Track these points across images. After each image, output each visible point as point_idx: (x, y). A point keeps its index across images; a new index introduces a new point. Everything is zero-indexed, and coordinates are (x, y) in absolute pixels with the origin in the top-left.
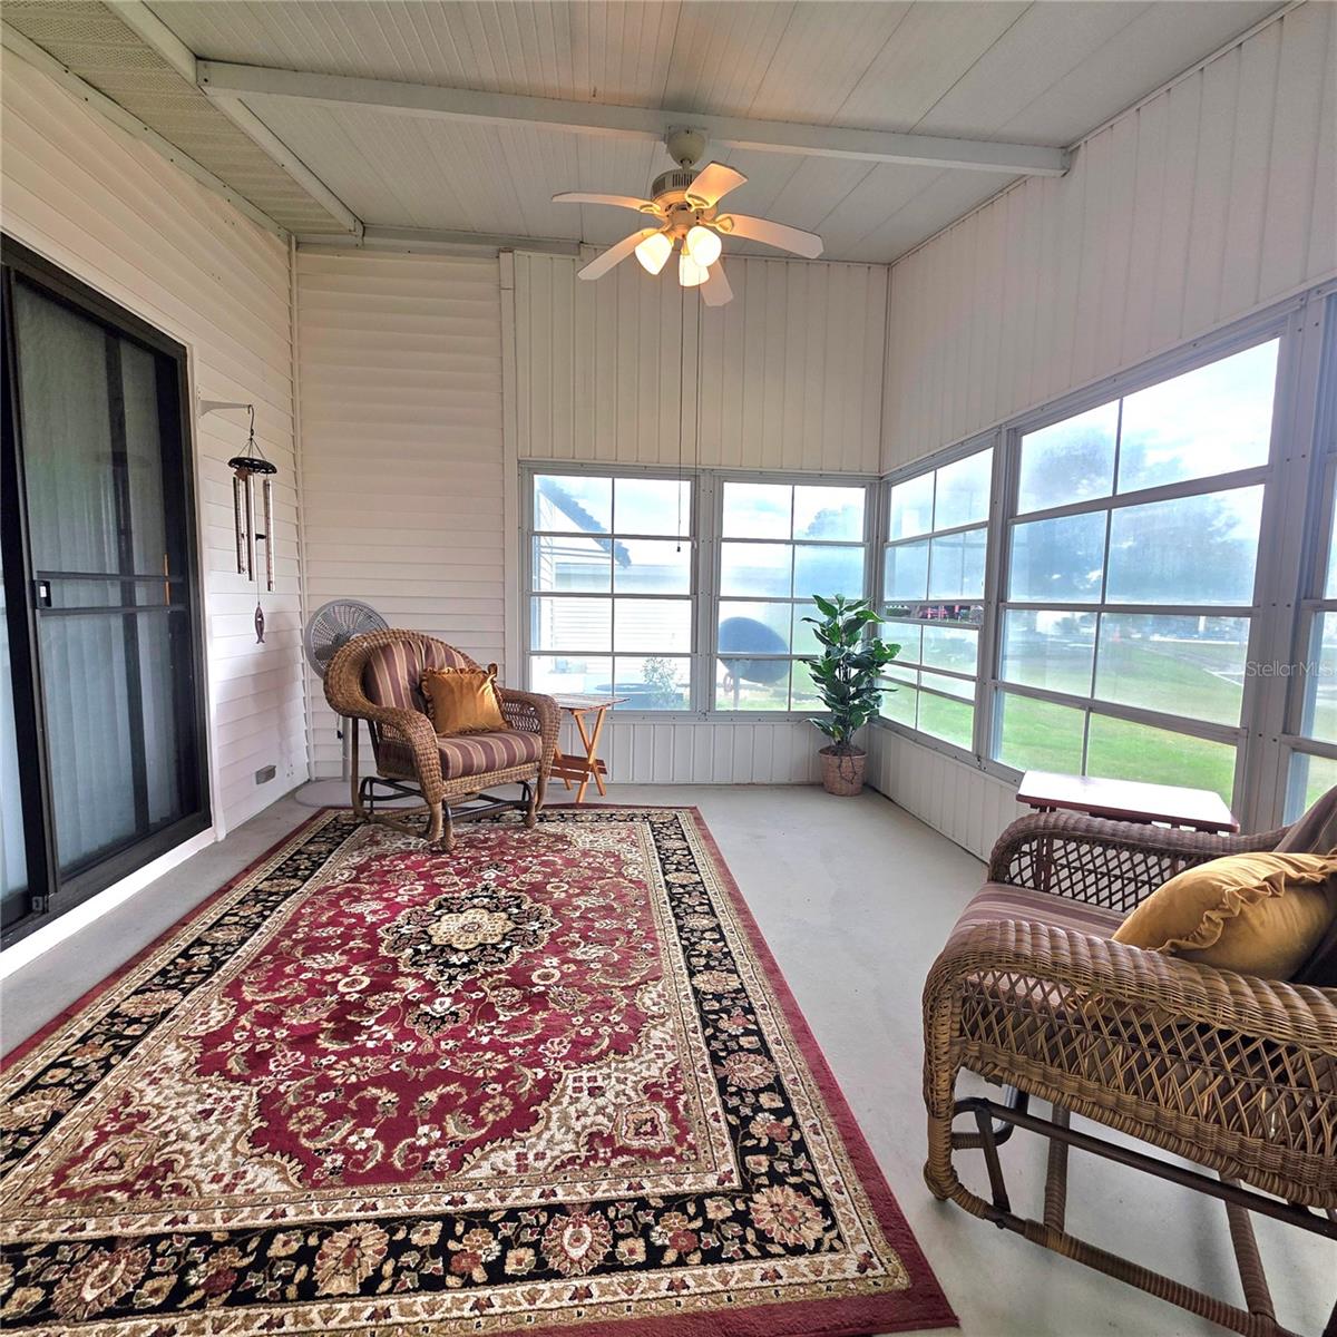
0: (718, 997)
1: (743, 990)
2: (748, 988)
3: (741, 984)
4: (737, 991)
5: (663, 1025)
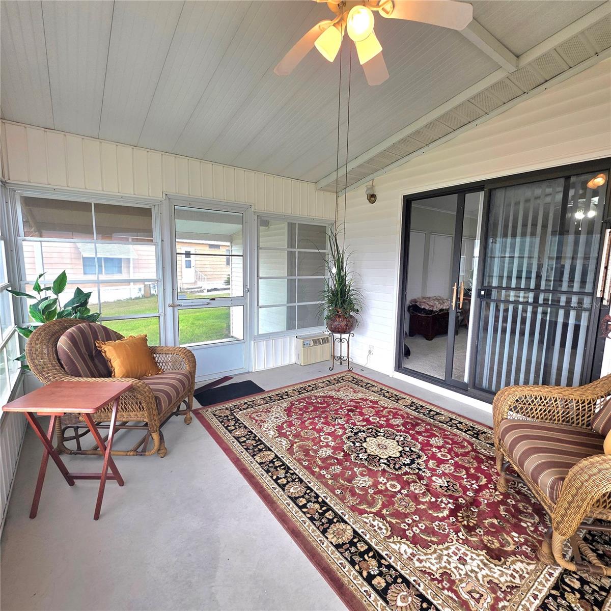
0: (260, 450)
1: (253, 456)
2: (251, 457)
3: (255, 459)
4: (255, 455)
5: (273, 436)
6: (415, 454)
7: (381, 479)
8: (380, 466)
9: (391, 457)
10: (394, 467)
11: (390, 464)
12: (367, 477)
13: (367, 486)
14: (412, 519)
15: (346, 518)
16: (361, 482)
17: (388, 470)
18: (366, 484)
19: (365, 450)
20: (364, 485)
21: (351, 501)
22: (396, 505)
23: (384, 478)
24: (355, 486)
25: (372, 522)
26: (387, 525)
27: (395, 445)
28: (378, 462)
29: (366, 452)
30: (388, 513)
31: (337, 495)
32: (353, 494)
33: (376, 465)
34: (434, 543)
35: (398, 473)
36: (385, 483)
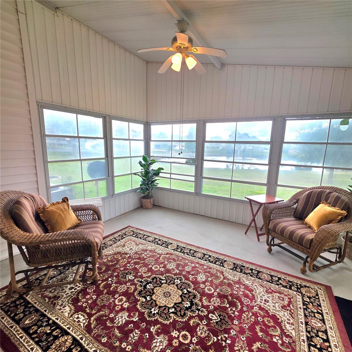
4: (235, 264)
6: (143, 295)
7: (163, 269)
8: (165, 277)
9: (159, 286)
10: (156, 279)
11: (159, 281)
12: (170, 269)
13: (169, 264)
14: (147, 256)
15: (173, 251)
16: (172, 265)
17: (160, 276)
18: (170, 265)
19: (178, 287)
20: (171, 264)
21: (173, 257)
22: (154, 260)
23: (161, 271)
24: (174, 263)
25: (162, 251)
26: (156, 252)
27: (158, 300)
28: (167, 280)
29: (177, 285)
30: (157, 256)
31: (180, 257)
32: (174, 259)
33: (168, 277)
34: (140, 251)
35: (154, 275)
36: (160, 268)
